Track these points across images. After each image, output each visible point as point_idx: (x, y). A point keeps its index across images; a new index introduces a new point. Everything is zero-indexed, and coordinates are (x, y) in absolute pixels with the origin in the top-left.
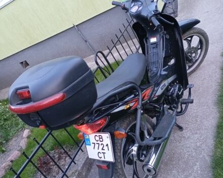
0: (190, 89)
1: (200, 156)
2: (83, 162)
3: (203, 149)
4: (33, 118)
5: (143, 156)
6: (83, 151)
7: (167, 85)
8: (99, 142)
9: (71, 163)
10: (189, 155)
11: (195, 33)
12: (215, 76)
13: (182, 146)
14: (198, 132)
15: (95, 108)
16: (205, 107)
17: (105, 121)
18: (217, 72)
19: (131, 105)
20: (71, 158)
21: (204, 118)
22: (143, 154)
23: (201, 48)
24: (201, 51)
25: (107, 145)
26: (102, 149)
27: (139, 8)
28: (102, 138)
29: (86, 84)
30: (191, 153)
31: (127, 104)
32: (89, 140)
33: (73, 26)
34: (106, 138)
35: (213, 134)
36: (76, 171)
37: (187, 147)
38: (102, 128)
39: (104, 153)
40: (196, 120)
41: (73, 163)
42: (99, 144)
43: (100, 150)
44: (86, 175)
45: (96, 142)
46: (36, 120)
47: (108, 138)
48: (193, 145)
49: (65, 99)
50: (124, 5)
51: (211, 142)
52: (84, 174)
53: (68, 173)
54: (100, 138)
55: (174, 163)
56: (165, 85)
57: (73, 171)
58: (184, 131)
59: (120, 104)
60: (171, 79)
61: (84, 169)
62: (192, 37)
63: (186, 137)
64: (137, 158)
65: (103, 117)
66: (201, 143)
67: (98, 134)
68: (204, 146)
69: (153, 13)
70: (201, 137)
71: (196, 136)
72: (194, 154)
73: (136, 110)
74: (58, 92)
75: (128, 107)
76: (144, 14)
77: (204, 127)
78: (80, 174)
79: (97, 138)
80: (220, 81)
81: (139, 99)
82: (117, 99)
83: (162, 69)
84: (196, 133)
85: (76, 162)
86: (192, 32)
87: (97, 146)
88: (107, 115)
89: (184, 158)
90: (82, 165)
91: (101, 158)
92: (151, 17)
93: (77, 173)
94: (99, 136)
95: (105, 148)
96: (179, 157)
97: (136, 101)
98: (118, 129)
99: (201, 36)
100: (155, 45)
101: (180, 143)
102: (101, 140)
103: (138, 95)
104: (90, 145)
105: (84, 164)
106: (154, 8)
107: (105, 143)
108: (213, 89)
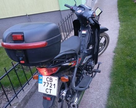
0: (99, 65)
1: (99, 104)
2: (23, 98)
3: (101, 100)
4: (18, 54)
5: (69, 98)
6: (23, 91)
7: (88, 59)
8: (49, 82)
9: (15, 97)
10: (93, 102)
11: (104, 35)
12: (109, 62)
13: (88, 97)
14: (98, 90)
15: (55, 59)
16: (103, 78)
17: (57, 69)
18: (110, 60)
19: (72, 64)
20: (16, 94)
21: (102, 84)
22: (69, 96)
23: (104, 45)
24: (104, 47)
25: (55, 85)
26: (50, 87)
27: (82, 11)
28: (52, 80)
29: (58, 41)
30: (93, 101)
31: (70, 63)
32: (42, 80)
33: (26, 15)
34: (55, 80)
35: (107, 93)
36: (17, 103)
37: (91, 98)
38: (54, 73)
39: (51, 90)
40: (97, 84)
41: (16, 97)
42: (48, 83)
43: (49, 87)
44: (23, 107)
45: (46, 82)
46: (20, 56)
47: (56, 80)
48: (95, 97)
49: (46, 46)
50: (72, 8)
51: (105, 97)
52: (22, 106)
53: (12, 103)
54: (50, 80)
55: (83, 106)
56: (87, 59)
57: (15, 102)
58: (90, 89)
59: (67, 61)
60: (90, 57)
61: (23, 102)
62: (102, 37)
63: (91, 92)
64: (65, 98)
65: (57, 66)
66: (99, 97)
67: (49, 77)
68: (101, 99)
69: (91, 16)
70: (100, 93)
71: (97, 92)
72: (95, 102)
73: (74, 67)
74: (43, 40)
75: (71, 64)
76: (85, 15)
77: (102, 88)
78: (19, 105)
79: (48, 79)
80: (112, 65)
81: (77, 61)
82: (66, 58)
83: (86, 50)
84: (97, 91)
85: (18, 97)
86: (103, 34)
87: (47, 84)
88: (59, 66)
89: (89, 104)
90: (22, 100)
91: (48, 92)
92: (89, 18)
93: (18, 104)
94: (50, 78)
95: (53, 86)
96: (86, 103)
97: (75, 62)
98: (63, 76)
99: (106, 38)
100: (85, 35)
101: (87, 95)
102: (51, 81)
103: (77, 59)
104: (42, 83)
105: (23, 99)
106: (92, 14)
107: (53, 83)
108: (108, 68)
